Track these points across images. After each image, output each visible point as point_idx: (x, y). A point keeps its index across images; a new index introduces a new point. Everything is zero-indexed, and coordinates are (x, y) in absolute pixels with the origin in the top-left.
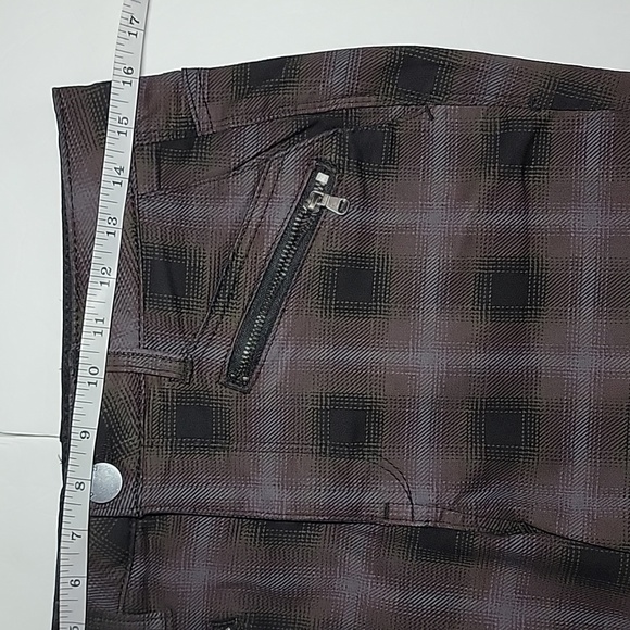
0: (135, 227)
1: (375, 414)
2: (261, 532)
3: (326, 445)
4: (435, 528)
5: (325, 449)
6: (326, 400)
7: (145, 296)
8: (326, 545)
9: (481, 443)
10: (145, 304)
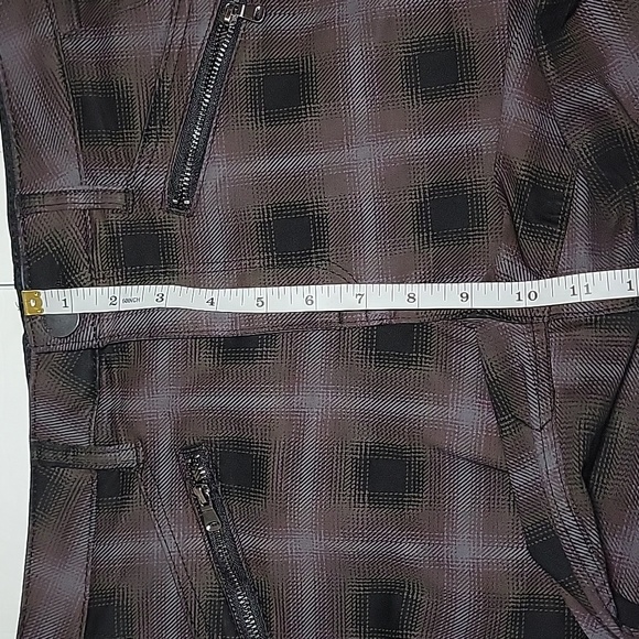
0: (62, 68)
1: (318, 217)
2: (219, 352)
3: (273, 256)
4: (391, 325)
5: (273, 261)
6: (268, 212)
7: (80, 135)
8: (284, 361)
9: (428, 232)
10: (81, 142)
